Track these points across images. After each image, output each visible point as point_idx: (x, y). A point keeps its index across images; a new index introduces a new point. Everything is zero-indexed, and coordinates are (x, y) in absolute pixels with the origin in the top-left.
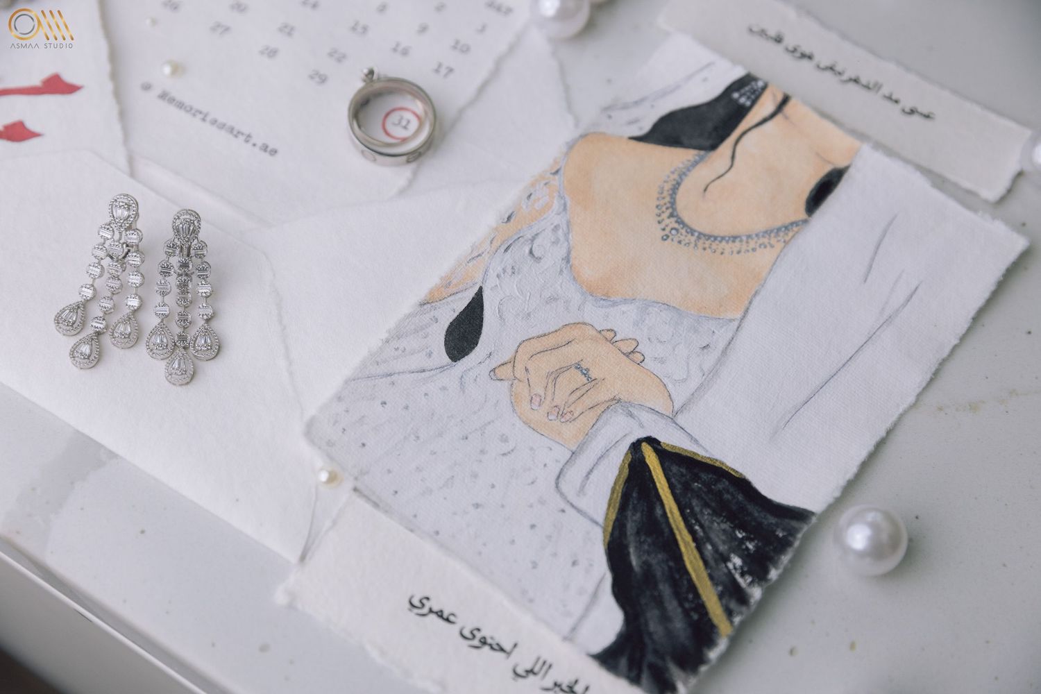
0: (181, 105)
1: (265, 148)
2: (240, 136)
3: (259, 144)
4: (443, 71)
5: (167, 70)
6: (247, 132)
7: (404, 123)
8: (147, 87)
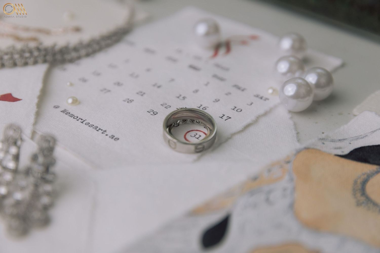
0: (72, 116)
1: (112, 137)
2: (100, 131)
3: (110, 135)
4: (225, 118)
5: (70, 101)
6: (104, 129)
7: (197, 136)
8: (56, 107)
